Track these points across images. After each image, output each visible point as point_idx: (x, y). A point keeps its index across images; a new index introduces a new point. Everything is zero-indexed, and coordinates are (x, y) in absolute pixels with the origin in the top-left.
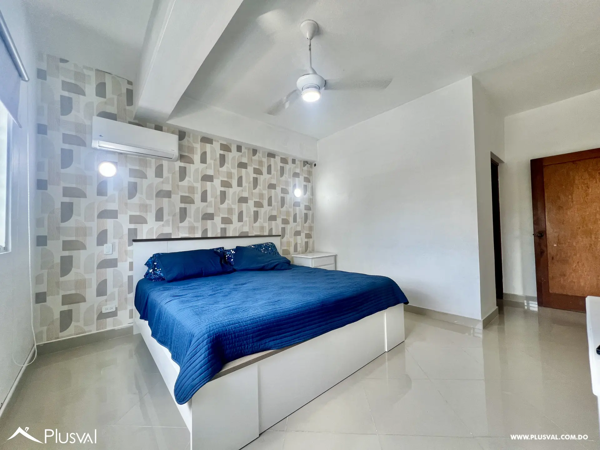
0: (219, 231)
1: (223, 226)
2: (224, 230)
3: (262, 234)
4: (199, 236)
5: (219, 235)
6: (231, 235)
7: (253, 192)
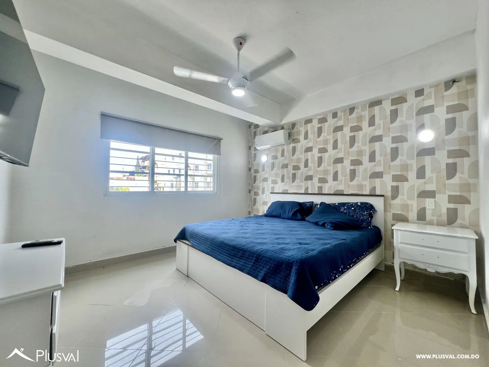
0: (317, 189)
1: (320, 185)
2: (320, 188)
3: (360, 193)
4: (303, 192)
5: (317, 192)
6: (326, 193)
7: (350, 151)
